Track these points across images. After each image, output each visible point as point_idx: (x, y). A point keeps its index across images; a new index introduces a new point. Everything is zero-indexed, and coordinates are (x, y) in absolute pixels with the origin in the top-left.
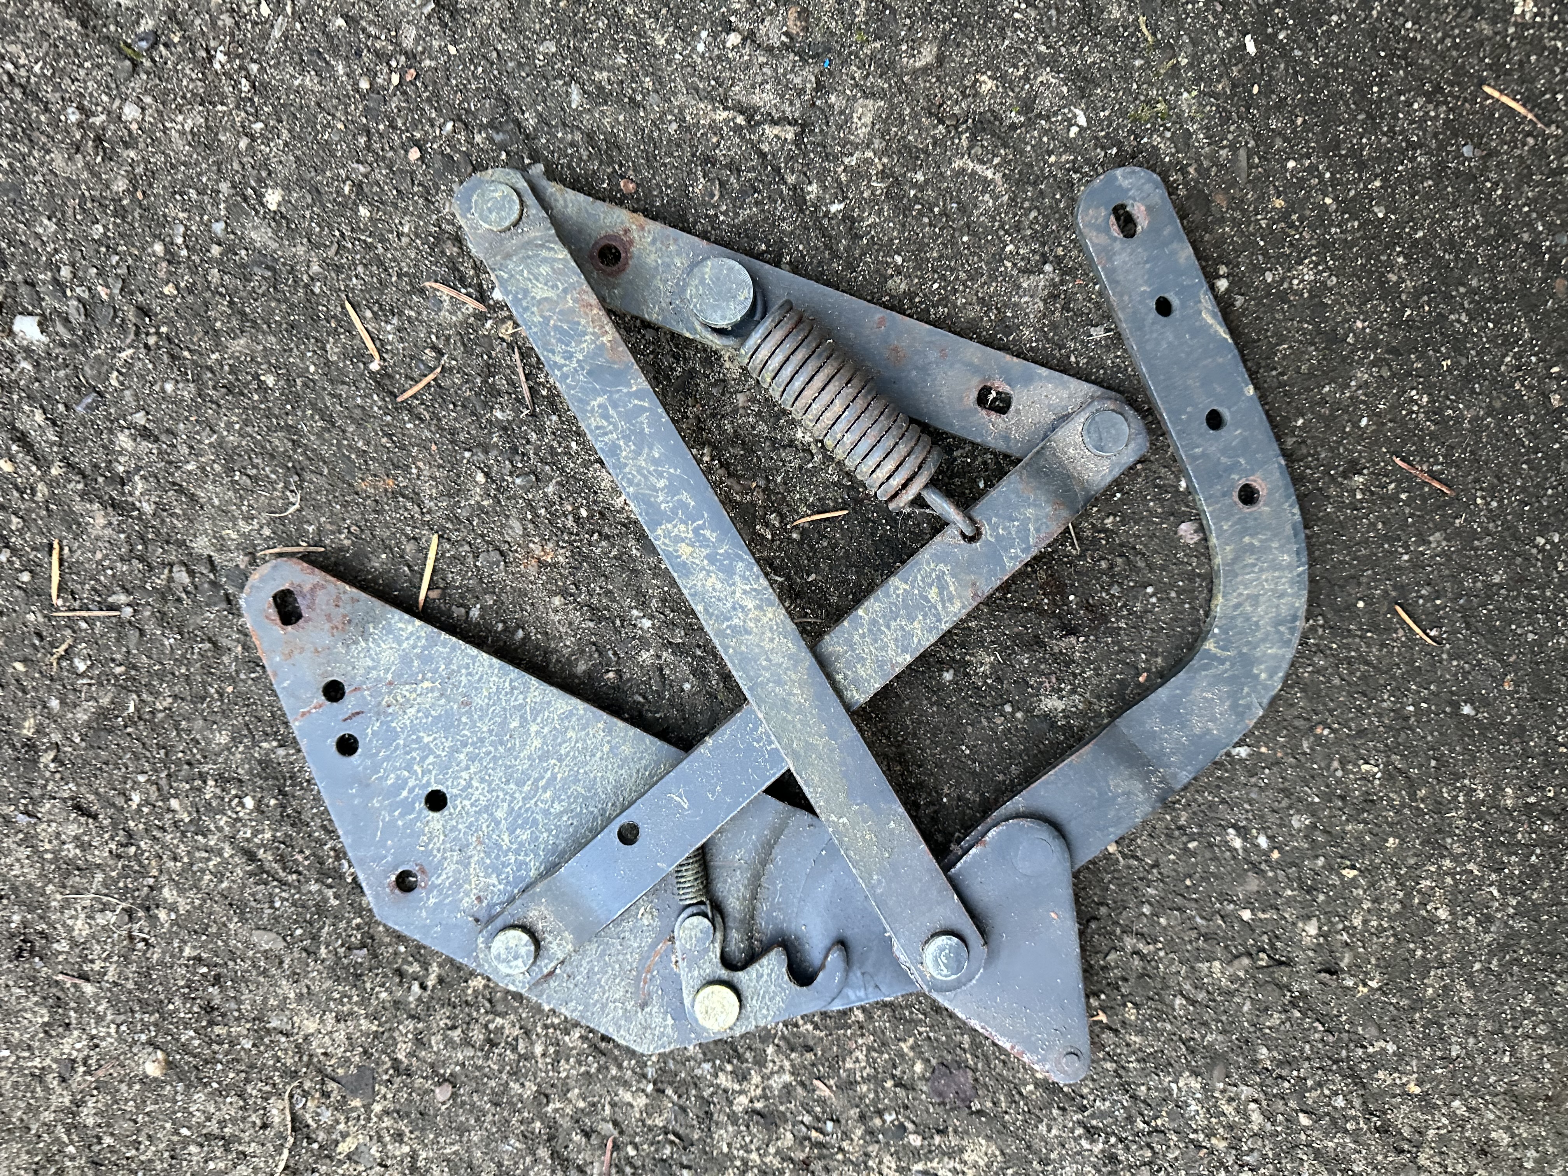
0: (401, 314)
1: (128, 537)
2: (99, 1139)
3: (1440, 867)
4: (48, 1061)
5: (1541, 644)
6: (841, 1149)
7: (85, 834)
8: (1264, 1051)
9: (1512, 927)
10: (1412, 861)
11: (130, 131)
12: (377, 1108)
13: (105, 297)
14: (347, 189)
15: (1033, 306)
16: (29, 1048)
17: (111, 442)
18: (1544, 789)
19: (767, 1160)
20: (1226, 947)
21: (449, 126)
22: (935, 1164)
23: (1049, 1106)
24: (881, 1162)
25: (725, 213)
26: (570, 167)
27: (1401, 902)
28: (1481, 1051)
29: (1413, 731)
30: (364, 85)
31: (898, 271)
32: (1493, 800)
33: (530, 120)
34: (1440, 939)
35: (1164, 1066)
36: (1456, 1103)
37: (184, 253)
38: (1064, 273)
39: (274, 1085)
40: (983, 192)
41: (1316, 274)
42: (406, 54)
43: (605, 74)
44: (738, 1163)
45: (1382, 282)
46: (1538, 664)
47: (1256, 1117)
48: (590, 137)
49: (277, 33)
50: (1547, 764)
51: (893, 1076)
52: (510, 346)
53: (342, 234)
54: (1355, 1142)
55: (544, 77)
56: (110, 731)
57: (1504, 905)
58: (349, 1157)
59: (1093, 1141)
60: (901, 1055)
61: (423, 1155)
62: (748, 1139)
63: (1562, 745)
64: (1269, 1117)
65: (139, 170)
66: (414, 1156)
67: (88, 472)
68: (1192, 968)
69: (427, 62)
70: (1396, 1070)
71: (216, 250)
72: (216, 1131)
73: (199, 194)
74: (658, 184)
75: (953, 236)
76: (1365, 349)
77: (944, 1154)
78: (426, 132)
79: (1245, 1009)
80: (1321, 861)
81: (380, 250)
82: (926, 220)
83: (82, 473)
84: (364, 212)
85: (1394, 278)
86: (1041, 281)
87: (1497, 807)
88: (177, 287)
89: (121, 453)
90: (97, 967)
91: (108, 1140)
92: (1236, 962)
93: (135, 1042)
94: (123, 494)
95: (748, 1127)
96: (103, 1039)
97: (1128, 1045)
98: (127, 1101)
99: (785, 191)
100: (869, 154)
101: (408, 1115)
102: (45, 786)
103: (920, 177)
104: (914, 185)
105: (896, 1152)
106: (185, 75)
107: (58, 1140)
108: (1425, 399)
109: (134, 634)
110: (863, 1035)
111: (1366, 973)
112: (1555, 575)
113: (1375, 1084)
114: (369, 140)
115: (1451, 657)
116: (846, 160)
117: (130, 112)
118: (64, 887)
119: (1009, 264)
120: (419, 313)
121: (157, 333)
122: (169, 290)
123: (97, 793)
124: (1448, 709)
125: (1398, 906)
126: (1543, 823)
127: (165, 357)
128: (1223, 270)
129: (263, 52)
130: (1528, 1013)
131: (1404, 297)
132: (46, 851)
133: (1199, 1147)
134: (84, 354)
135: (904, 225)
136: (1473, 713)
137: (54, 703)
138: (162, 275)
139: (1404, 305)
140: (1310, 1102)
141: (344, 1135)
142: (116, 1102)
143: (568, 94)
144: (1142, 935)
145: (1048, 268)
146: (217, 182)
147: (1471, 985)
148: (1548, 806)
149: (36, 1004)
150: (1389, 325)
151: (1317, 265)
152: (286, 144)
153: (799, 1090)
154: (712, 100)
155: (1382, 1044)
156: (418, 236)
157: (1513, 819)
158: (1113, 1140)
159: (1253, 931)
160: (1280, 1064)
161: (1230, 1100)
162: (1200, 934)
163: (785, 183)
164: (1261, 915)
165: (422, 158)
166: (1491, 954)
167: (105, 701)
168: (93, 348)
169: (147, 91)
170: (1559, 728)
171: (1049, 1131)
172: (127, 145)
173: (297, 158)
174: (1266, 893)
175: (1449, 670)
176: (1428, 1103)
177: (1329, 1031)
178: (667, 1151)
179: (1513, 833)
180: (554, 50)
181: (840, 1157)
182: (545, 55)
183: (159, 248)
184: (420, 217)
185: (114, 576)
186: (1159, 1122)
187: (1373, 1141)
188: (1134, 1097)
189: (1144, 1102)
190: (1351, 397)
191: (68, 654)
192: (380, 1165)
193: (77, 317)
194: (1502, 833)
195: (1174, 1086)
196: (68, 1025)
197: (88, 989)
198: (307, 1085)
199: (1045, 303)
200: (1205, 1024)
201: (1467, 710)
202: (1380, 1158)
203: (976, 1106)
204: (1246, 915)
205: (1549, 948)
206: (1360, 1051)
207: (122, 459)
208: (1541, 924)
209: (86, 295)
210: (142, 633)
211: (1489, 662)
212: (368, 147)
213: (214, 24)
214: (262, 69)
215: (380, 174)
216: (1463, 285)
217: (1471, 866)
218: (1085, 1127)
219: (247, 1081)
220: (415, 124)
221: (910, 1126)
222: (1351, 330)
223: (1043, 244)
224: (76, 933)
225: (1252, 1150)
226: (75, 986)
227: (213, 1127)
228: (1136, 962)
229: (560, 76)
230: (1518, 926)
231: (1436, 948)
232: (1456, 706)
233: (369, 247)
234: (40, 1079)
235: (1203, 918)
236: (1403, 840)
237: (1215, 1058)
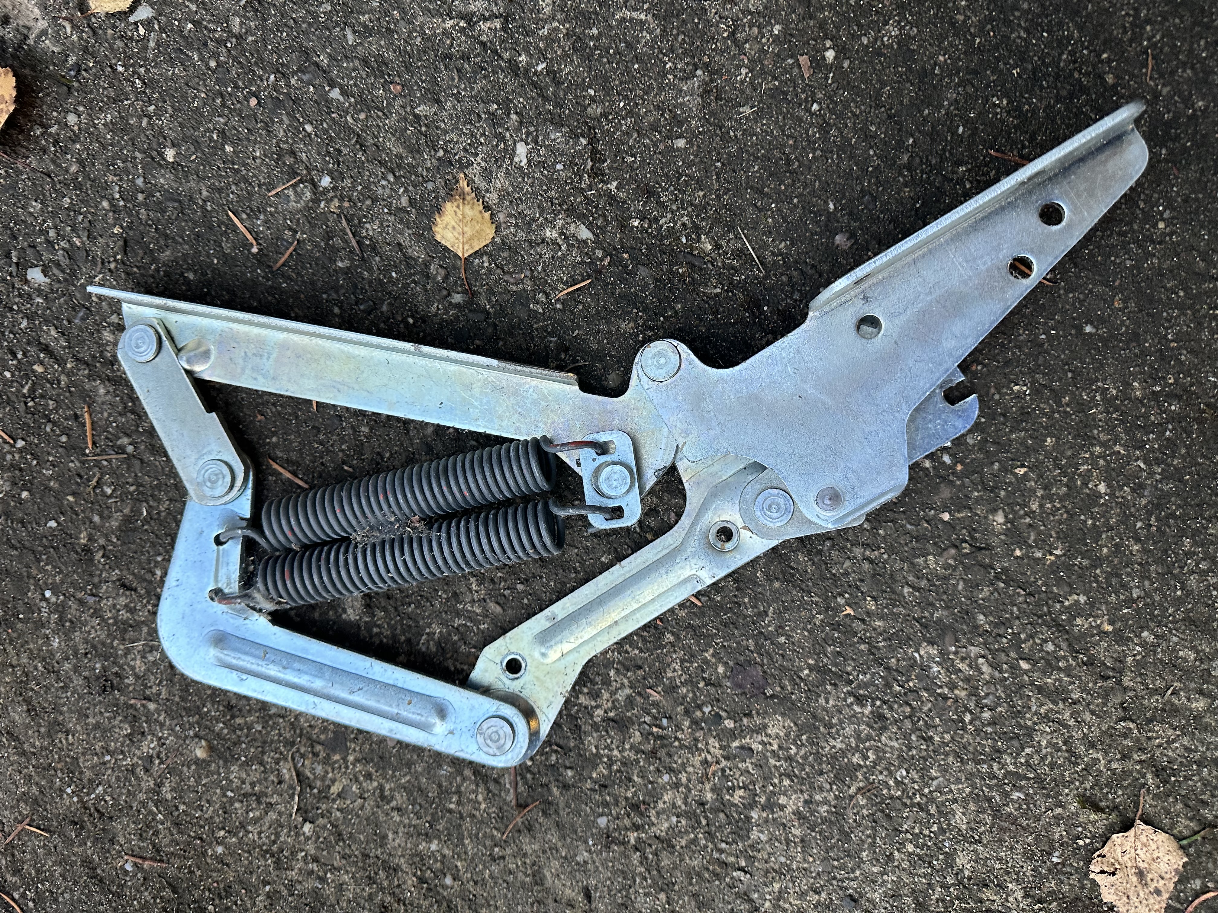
0: (265, 211)
1: (122, 399)
2: (177, 809)
3: (1092, 454)
4: (135, 759)
5: (1138, 267)
6: (676, 738)
7: (131, 602)
8: (981, 617)
9: (1161, 490)
10: (1069, 453)
11: (74, 132)
12: (351, 758)
13: (79, 244)
14: (215, 137)
15: (693, 102)
16: (122, 752)
17: (101, 339)
18: (1164, 378)
19: (625, 754)
20: (935, 544)
21: (272, 77)
22: (748, 740)
23: (823, 683)
24: (707, 744)
25: (465, 90)
26: (356, 85)
27: (1067, 486)
28: (1156, 589)
29: (1049, 354)
30: (213, 64)
31: (593, 100)
32: (1125, 393)
33: (324, 59)
34: (1104, 508)
35: (907, 641)
36: (1145, 634)
37: (122, 203)
38: (711, 74)
39: (281, 753)
40: (641, 31)
41: (900, 30)
42: (235, 36)
43: (367, 16)
44: (605, 760)
45: (953, 24)
46: (1139, 283)
47: (985, 668)
48: (365, 62)
49: (152, 44)
50: (1162, 358)
51: (704, 679)
52: (339, 216)
53: (218, 167)
54: (1068, 676)
55: (328, 29)
56: (134, 530)
57: (1151, 474)
58: (339, 795)
59: (863, 706)
60: (706, 662)
61: (387, 787)
62: (609, 741)
63: (1172, 341)
64: (995, 666)
65: (84, 156)
66: (381, 788)
67: (90, 362)
68: (912, 563)
69: (250, 38)
70: (1091, 615)
71: (141, 197)
72: (250, 791)
73: (123, 162)
74: (416, 82)
75: (627, 67)
76: (950, 76)
77: (753, 731)
78: (259, 86)
79: (960, 587)
80: (996, 466)
81: (244, 172)
82: (605, 60)
83: (86, 363)
84: (229, 149)
85: (960, 18)
86: (696, 82)
87: (1130, 399)
88: (122, 227)
89: (107, 345)
90: (154, 691)
91: (182, 807)
92: (945, 553)
93: (186, 737)
94: (113, 371)
95: (607, 731)
96: (167, 738)
97: (874, 629)
98: (189, 778)
99: (503, 64)
100: (555, 24)
101: (372, 760)
102: (101, 575)
103: (595, 31)
104: (592, 38)
105: (718, 735)
106: (100, 86)
107: (150, 812)
108: (1005, 102)
109: (137, 463)
110: (675, 651)
111: (1050, 546)
112: (1138, 212)
113: (1076, 629)
114: (223, 99)
115: (1067, 292)
116: (540, 33)
117: (72, 119)
118: (124, 640)
119: (671, 77)
120: (276, 208)
121: (116, 260)
122: (116, 230)
123: (133, 574)
124: (1073, 332)
125: (1065, 489)
126: (1170, 405)
127: (123, 275)
128: (828, 43)
129: (146, 59)
130: (1189, 554)
131: (972, 30)
132: (109, 618)
133: (945, 698)
134: (74, 285)
135: (590, 68)
136: (1094, 331)
137: (96, 519)
138: (110, 221)
139: (974, 36)
140: (1026, 651)
141: (333, 781)
142: (182, 780)
143: (345, 36)
144: (867, 545)
145: (699, 72)
146: (134, 152)
147: (1137, 540)
148: (1172, 391)
149: (121, 721)
150: (965, 53)
151: (899, 23)
152: (171, 116)
153: (638, 698)
154: (441, 15)
155: (1076, 597)
156: (266, 156)
157: (1144, 405)
158: (878, 703)
159: (954, 528)
160: (996, 625)
161: (963, 659)
162: (913, 537)
163: (503, 59)
164: (958, 515)
165: (259, 103)
166: (1149, 514)
167: (127, 511)
168: (78, 279)
169: (79, 103)
170: (1166, 329)
171: (827, 702)
172: (74, 142)
173: (180, 124)
174: (958, 498)
175: (1067, 302)
176: (1122, 637)
177: (1030, 594)
178: (554, 758)
179: (1146, 416)
180: (329, 8)
181: (676, 744)
182: (324, 13)
183: (105, 204)
184: (265, 144)
185: (117, 426)
186: (911, 684)
187: (1083, 672)
188: (888, 669)
189: (897, 670)
190: (947, 114)
191: (99, 484)
192: (361, 797)
193: (65, 262)
194: (1138, 418)
195: (916, 655)
196: (143, 733)
197: (152, 706)
198: (302, 750)
199: (702, 97)
200: (932, 605)
201: (1088, 329)
202: (1090, 685)
203: (769, 692)
204: (946, 517)
205: (1197, 501)
206: (1058, 606)
207: (109, 348)
208: (1185, 484)
209: (67, 246)
210: (142, 461)
211: (1098, 289)
212: (224, 105)
213: (112, 48)
214: (147, 71)
215: (235, 121)
216: (1017, 10)
217: (1117, 448)
218: (855, 696)
219: (263, 753)
220: (251, 82)
221: (723, 714)
222: (935, 64)
223: (693, 57)
224: (137, 670)
225: (987, 695)
226: (143, 705)
227: (247, 788)
228: (866, 566)
229: (338, 25)
230: (1166, 488)
231: (1103, 516)
232: (1079, 329)
233: (237, 171)
234: (133, 772)
235: (911, 524)
236: (1058, 439)
237: (943, 629)
